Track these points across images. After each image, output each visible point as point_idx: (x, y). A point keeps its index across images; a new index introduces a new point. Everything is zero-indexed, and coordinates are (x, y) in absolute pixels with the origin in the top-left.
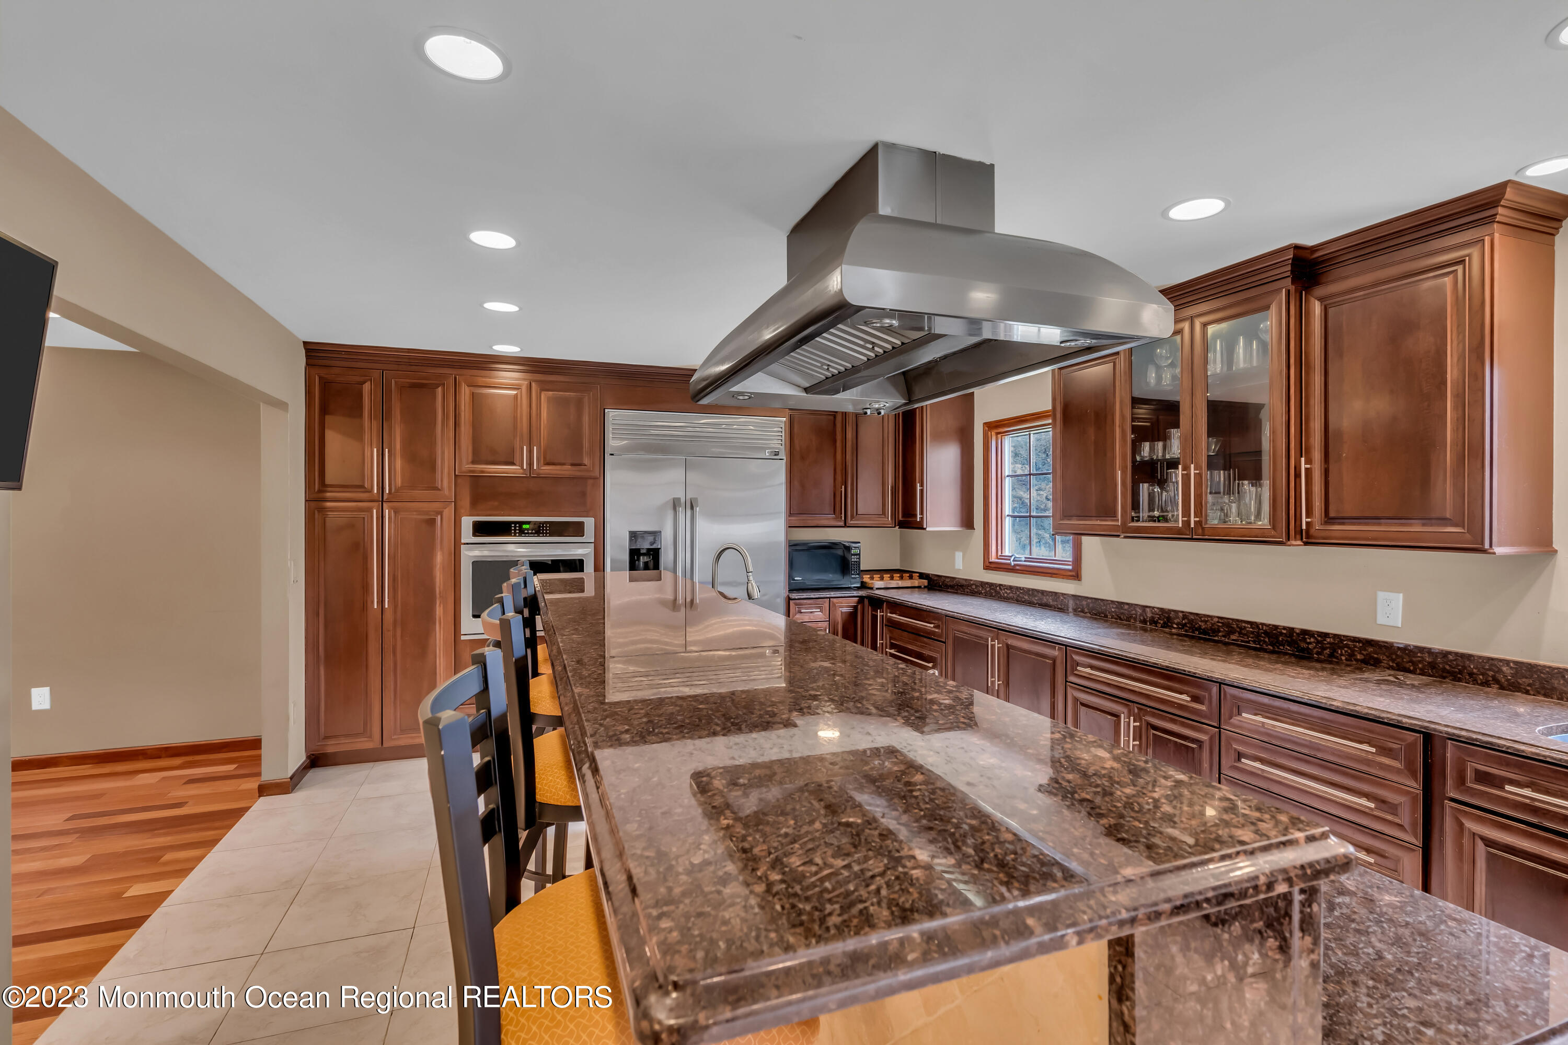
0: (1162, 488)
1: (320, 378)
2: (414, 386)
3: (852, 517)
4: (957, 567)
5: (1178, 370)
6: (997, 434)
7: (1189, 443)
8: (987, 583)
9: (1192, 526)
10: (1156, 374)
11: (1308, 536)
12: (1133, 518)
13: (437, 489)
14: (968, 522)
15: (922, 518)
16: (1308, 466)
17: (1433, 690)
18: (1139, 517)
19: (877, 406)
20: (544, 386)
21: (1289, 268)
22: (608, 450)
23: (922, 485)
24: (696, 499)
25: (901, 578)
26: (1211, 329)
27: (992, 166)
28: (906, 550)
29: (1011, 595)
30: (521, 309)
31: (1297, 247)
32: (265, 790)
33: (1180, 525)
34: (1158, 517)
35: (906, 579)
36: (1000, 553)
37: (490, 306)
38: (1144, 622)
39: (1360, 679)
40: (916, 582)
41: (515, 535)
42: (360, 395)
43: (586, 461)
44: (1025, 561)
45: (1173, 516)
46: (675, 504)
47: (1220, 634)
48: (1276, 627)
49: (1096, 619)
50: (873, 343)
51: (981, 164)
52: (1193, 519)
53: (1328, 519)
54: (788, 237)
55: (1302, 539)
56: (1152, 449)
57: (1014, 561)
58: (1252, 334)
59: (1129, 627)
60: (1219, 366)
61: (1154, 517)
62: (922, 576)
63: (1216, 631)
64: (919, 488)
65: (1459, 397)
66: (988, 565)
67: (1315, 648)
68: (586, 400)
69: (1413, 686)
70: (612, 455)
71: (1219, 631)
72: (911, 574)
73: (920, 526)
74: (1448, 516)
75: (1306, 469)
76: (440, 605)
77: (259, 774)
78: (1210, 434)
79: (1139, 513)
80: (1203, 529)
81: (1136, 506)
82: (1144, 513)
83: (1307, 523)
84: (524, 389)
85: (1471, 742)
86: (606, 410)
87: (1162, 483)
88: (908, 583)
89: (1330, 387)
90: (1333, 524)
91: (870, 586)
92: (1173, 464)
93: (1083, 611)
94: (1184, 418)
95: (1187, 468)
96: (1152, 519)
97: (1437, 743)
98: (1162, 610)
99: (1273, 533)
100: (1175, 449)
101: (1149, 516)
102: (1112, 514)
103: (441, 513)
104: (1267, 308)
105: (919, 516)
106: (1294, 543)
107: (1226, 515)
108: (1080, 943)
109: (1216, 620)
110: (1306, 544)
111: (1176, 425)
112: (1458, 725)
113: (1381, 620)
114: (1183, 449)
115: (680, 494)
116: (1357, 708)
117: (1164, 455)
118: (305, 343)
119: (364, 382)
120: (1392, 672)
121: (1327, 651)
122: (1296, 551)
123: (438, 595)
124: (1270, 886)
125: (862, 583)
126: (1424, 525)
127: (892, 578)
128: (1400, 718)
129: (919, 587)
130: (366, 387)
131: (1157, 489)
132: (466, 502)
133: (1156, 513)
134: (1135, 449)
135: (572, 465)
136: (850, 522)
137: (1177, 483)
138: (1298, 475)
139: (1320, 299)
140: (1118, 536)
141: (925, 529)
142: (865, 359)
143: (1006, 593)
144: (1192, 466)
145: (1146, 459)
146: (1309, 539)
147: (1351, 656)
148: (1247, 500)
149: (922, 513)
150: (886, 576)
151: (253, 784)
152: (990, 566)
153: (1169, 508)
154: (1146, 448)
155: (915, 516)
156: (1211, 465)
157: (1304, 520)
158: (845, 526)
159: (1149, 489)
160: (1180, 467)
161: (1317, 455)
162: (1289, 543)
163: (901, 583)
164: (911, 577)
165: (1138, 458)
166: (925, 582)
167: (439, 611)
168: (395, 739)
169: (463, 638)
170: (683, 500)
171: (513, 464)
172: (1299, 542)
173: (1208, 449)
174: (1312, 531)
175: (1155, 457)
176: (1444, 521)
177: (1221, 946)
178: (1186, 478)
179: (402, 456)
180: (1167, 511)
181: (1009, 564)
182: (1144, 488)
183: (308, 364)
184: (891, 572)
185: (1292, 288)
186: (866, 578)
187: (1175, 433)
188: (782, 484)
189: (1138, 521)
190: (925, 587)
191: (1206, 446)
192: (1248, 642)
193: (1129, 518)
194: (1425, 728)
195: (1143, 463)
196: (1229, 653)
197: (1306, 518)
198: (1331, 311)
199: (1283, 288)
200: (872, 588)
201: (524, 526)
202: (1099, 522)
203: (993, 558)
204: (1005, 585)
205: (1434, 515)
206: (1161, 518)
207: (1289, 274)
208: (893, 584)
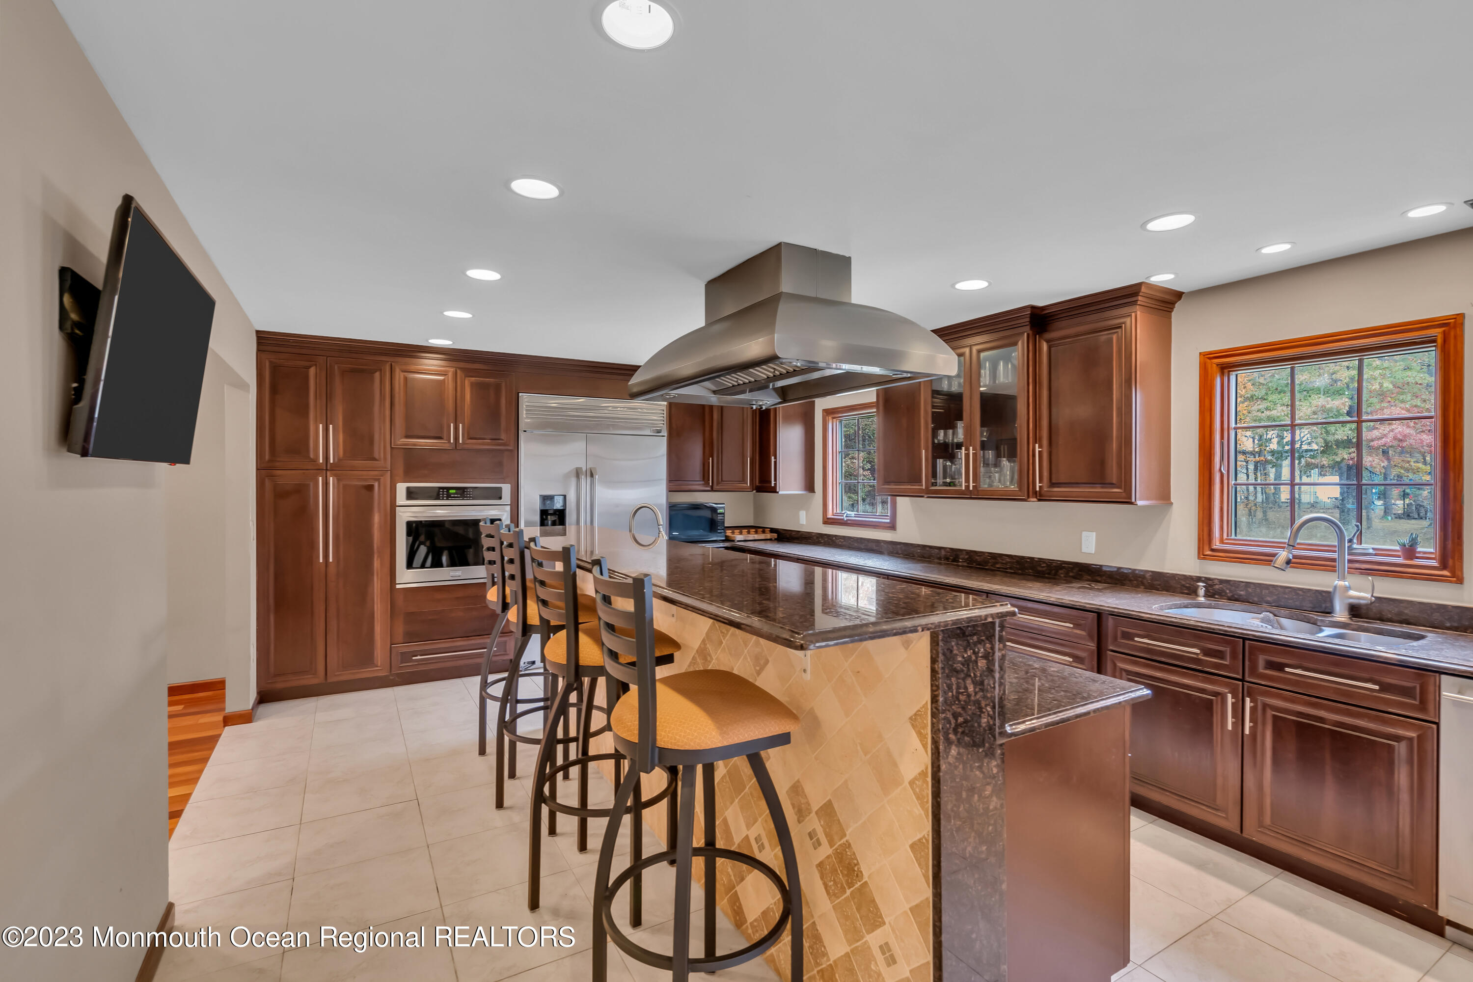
0: (952, 463)
1: (271, 362)
2: (353, 371)
3: (718, 483)
4: (801, 523)
5: (962, 381)
6: (834, 418)
7: (968, 431)
8: (826, 535)
9: (971, 489)
10: (948, 382)
11: (1040, 495)
12: (933, 483)
13: (375, 459)
14: (810, 487)
15: (775, 484)
16: (1040, 449)
17: (1108, 591)
18: (936, 483)
19: (761, 403)
20: (468, 373)
21: (1028, 320)
22: (522, 426)
23: (775, 458)
24: (595, 468)
25: (756, 532)
26: (982, 355)
27: (850, 258)
28: (759, 510)
29: (844, 543)
30: (474, 316)
31: (1033, 308)
32: (229, 720)
33: (964, 489)
34: (950, 483)
35: (760, 534)
36: (835, 512)
37: (449, 314)
38: (940, 558)
39: (1069, 587)
40: (768, 536)
41: (443, 499)
42: (307, 378)
43: (503, 436)
44: (855, 517)
45: (959, 482)
46: (578, 473)
47: (990, 564)
48: (1023, 558)
49: (907, 558)
50: (774, 369)
51: (844, 257)
52: (971, 484)
53: (1052, 484)
54: (706, 285)
55: (1036, 498)
56: (945, 435)
57: (846, 517)
58: (1007, 359)
59: (930, 562)
60: (988, 378)
61: (947, 483)
62: (773, 530)
63: (986, 562)
64: (773, 460)
65: (1119, 409)
66: (826, 520)
67: (1046, 570)
68: (503, 385)
69: (1098, 589)
70: (525, 431)
71: (989, 562)
72: (764, 530)
73: (774, 490)
74: (1114, 482)
75: (1039, 451)
76: (377, 560)
77: (224, 709)
78: (983, 424)
79: (936, 479)
80: (978, 491)
81: (934, 475)
82: (940, 480)
83: (1040, 487)
84: (450, 375)
85: (1119, 615)
86: (520, 394)
87: (952, 457)
88: (762, 536)
89: (1052, 398)
90: (1054, 487)
91: (733, 539)
92: (959, 446)
93: (897, 553)
94: (966, 415)
95: (967, 449)
96: (945, 484)
97: (1104, 618)
98: (952, 549)
99: (1020, 493)
100: (960, 436)
101: (944, 482)
102: (919, 481)
103: (378, 480)
104: (1015, 344)
105: (773, 482)
106: (1032, 500)
107: (993, 482)
108: (923, 631)
109: (987, 554)
110: (1039, 500)
111: (960, 418)
112: (1114, 606)
113: (1084, 550)
114: (965, 434)
115: (581, 464)
116: (1063, 601)
117: (953, 440)
118: (258, 332)
119: (310, 367)
120: (1088, 583)
121: (1053, 572)
122: (1033, 505)
123: (375, 550)
124: (986, 619)
125: (726, 536)
126: (1102, 488)
127: (749, 533)
128: (1085, 605)
129: (770, 540)
130: (312, 371)
131: (948, 463)
132: (400, 470)
133: (948, 480)
134: (935, 435)
135: (491, 439)
136: (715, 487)
137: (961, 459)
138: (1034, 455)
139: (1048, 341)
140: (922, 496)
141: (778, 492)
142: (766, 377)
143: (840, 541)
144: (971, 448)
145: (942, 442)
146: (1041, 497)
147: (1067, 575)
148: (1005, 471)
149: (775, 480)
150: (745, 531)
151: (219, 718)
152: (827, 521)
153: (956, 477)
154: (941, 434)
155: (770, 482)
156: (984, 446)
157: (1038, 485)
158: (712, 490)
159: (943, 463)
160: (963, 448)
161: (1045, 442)
162: (1029, 500)
163: (757, 537)
164: (764, 532)
165: (936, 441)
166: (775, 535)
167: (376, 564)
168: (338, 675)
169: (398, 586)
170: (584, 469)
171: (440, 438)
172: (1035, 499)
173: (982, 435)
174: (1043, 492)
175: (947, 440)
176: (1112, 485)
177: (970, 645)
178: (967, 456)
179: (344, 432)
180: (955, 479)
181: (843, 519)
182: (940, 462)
183: (259, 350)
184: (748, 528)
185: (1030, 332)
186: (729, 533)
187: (960, 425)
188: (664, 455)
189: (936, 485)
190: (775, 539)
191: (981, 434)
192: (1006, 569)
193: (930, 484)
194: (1098, 609)
195: (939, 444)
196: (995, 575)
197: (1039, 483)
198: (1053, 349)
199: (1025, 332)
200: (733, 541)
201: (451, 491)
202: (909, 487)
203: (830, 515)
204: (839, 536)
205: (1107, 482)
206: (951, 484)
207: (1027, 323)
208: (751, 537)
